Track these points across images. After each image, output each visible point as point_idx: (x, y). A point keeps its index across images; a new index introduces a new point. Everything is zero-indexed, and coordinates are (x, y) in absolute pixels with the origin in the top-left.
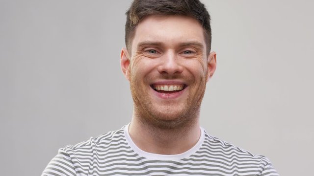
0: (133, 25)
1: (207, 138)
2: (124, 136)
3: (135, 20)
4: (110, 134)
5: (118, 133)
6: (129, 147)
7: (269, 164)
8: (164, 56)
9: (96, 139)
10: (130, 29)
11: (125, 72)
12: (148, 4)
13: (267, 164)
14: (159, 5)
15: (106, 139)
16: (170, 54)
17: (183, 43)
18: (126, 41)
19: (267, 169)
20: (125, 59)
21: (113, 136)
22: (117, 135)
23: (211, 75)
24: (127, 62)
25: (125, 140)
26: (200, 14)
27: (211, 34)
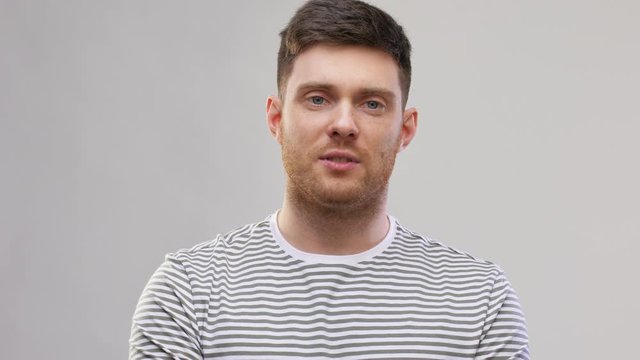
0: (290, 55)
1: (401, 232)
2: (269, 231)
3: (293, 47)
4: (248, 228)
5: (260, 226)
6: (278, 247)
7: (502, 274)
8: (336, 109)
9: (225, 237)
10: (286, 61)
11: (274, 133)
12: (315, 26)
13: (500, 274)
14: (333, 28)
15: (241, 236)
16: (345, 105)
17: (365, 89)
18: (279, 80)
19: (499, 281)
20: (275, 112)
21: (254, 230)
22: (259, 229)
23: (406, 145)
24: (277, 117)
25: (271, 237)
26: (394, 46)
27: (410, 74)
